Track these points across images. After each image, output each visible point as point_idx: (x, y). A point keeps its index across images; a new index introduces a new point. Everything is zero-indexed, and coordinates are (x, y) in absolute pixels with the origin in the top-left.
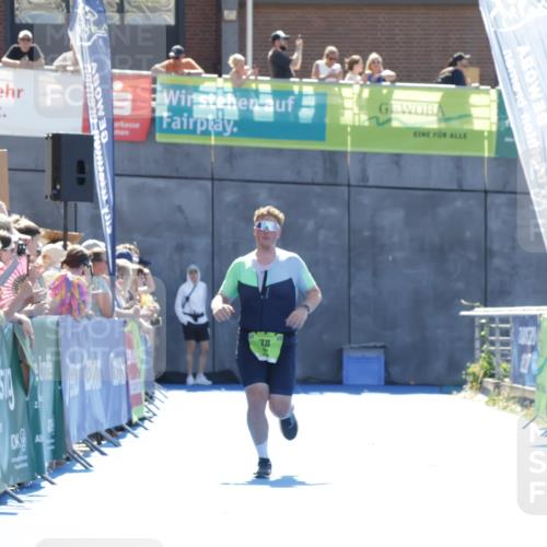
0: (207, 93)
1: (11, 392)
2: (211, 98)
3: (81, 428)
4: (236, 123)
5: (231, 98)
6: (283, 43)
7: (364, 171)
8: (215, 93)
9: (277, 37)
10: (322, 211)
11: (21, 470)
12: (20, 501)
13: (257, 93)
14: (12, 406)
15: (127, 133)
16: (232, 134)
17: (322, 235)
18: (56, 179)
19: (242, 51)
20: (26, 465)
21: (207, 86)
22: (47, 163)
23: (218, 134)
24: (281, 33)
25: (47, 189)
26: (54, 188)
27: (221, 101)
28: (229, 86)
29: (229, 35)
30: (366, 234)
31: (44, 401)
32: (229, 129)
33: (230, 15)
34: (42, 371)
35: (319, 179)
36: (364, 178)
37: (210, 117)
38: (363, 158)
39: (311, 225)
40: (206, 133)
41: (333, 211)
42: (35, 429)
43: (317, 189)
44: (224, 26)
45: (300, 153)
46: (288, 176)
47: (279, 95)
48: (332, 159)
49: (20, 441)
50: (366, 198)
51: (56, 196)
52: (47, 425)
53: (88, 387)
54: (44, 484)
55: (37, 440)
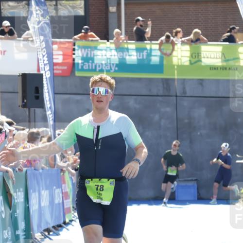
0: (102, 50)
1: (3, 208)
2: (104, 52)
3: (39, 226)
4: (117, 65)
5: (114, 52)
6: (141, 23)
7: (184, 88)
8: (106, 50)
9: (138, 20)
10: (162, 110)
13: (128, 49)
14: (3, 216)
15: (60, 72)
16: (115, 71)
17: (163, 122)
18: (24, 97)
19: (119, 27)
21: (101, 46)
23: (108, 71)
24: (140, 18)
25: (20, 103)
26: (23, 101)
27: (109, 54)
28: (113, 46)
29: (112, 20)
30: (186, 121)
31: (20, 212)
32: (113, 69)
33: (112, 9)
34: (18, 197)
35: (161, 93)
36: (184, 92)
37: (103, 62)
38: (184, 81)
39: (157, 117)
40: (101, 71)
41: (168, 109)
42: (15, 227)
43: (160, 98)
44: (110, 15)
45: (150, 80)
46: (144, 92)
47: (139, 50)
48: (167, 82)
49: (8, 234)
50: (185, 103)
51: (24, 106)
52: (22, 225)
53: (42, 204)
55: (17, 233)
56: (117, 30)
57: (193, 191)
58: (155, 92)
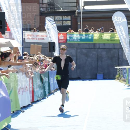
1: (40, 83)
2: (76, 36)
4: (80, 39)
5: (79, 36)
7: (99, 46)
8: (76, 35)
10: (93, 52)
11: (43, 96)
12: (42, 101)
13: (83, 35)
15: (62, 42)
16: (79, 41)
17: (93, 56)
18: (50, 49)
19: (81, 28)
20: (43, 95)
21: (75, 34)
22: (48, 46)
23: (77, 41)
24: (87, 26)
25: (48, 51)
26: (49, 50)
27: (77, 36)
29: (79, 26)
30: (100, 56)
31: (46, 84)
33: (79, 23)
35: (92, 48)
36: (99, 47)
37: (76, 39)
38: (99, 44)
39: (91, 55)
40: (75, 41)
41: (95, 52)
42: (44, 89)
45: (89, 44)
46: (87, 47)
47: (86, 35)
48: (94, 44)
49: (42, 91)
50: (100, 50)
51: (50, 52)
52: (47, 88)
54: (46, 98)
55: (45, 91)
56: (80, 29)
57: (102, 76)
58: (91, 47)
